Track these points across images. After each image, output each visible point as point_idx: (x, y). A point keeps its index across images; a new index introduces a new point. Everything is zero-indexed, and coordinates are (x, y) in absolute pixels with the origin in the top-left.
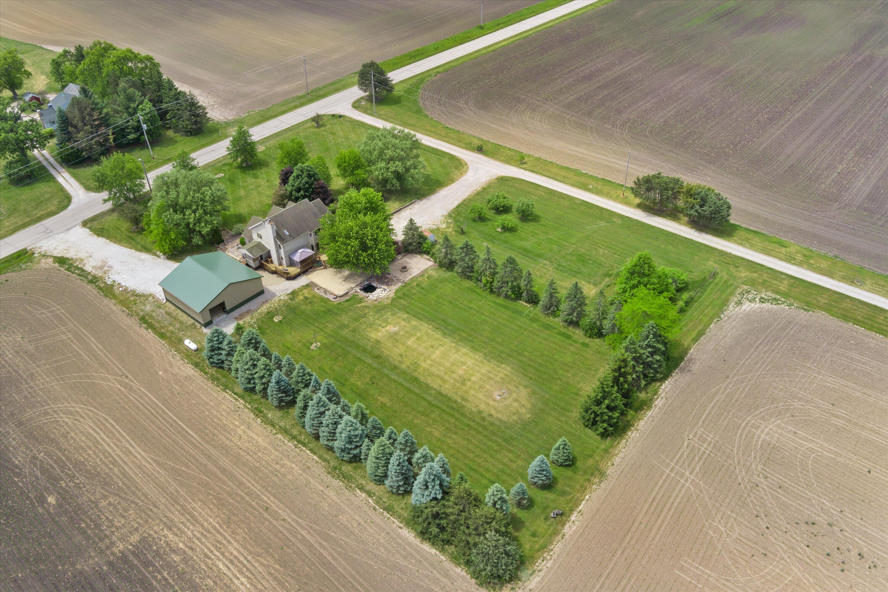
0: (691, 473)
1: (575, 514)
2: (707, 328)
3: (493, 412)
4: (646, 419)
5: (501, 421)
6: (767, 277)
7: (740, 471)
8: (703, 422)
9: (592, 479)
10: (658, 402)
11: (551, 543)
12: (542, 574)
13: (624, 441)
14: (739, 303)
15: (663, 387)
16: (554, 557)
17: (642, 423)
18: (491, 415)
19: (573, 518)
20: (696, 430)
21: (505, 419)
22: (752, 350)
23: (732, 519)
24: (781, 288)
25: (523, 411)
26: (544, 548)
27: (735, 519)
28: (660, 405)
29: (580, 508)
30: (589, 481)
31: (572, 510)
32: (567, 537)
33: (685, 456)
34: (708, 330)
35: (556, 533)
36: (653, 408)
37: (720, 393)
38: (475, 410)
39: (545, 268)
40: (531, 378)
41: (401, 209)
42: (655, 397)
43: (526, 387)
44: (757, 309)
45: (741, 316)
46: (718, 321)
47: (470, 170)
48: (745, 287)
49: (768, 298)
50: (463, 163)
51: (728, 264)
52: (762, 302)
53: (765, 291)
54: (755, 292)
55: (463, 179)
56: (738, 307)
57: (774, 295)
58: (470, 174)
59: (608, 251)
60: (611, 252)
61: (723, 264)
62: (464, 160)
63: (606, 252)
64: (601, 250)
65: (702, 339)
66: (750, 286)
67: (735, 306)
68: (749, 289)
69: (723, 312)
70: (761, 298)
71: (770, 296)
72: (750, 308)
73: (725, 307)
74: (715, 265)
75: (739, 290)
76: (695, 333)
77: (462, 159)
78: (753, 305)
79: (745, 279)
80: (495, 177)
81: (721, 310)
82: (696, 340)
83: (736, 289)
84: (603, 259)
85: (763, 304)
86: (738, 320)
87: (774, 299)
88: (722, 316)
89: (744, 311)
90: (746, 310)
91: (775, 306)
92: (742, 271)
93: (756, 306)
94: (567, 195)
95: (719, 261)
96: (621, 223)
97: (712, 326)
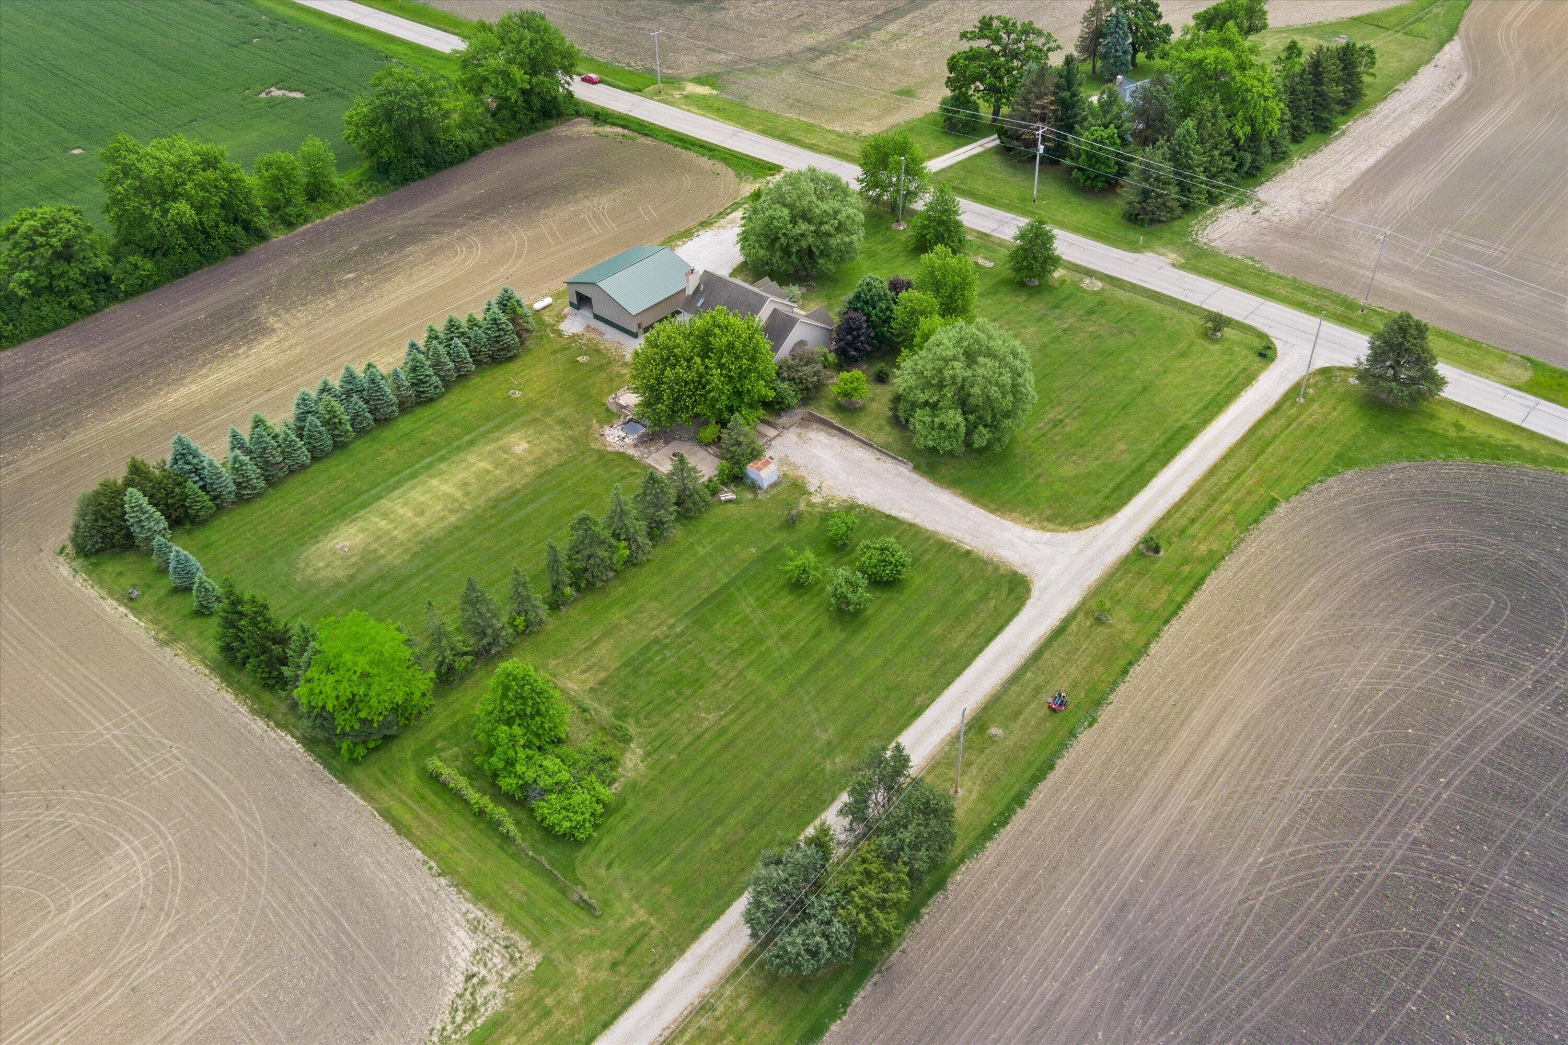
0: (114, 736)
1: (126, 611)
2: (414, 843)
3: (321, 544)
5: (303, 552)
6: (560, 1023)
7: (84, 796)
8: (194, 775)
9: (166, 632)
10: (259, 725)
11: (101, 588)
12: (70, 578)
13: (207, 672)
14: (475, 927)
15: (289, 737)
16: (83, 589)
17: (230, 697)
18: (317, 542)
19: (121, 609)
20: (184, 760)
21: (305, 555)
22: (326, 903)
23: (19, 763)
25: (309, 571)
26: (100, 583)
27: (17, 767)
28: (254, 726)
29: (132, 617)
30: (164, 629)
31: (131, 608)
32: (101, 601)
33: (145, 736)
34: (410, 844)
35: (110, 593)
36: (250, 716)
37: (243, 816)
38: (333, 529)
39: (659, 625)
40: (371, 585)
41: (871, 446)
42: (272, 724)
43: (352, 577)
44: (448, 957)
45: (435, 916)
46: (431, 868)
47: (1048, 535)
48: (533, 960)
49: (477, 996)
50: (1081, 525)
51: (630, 951)
52: (469, 978)
53: (507, 1000)
54: (507, 975)
55: (1007, 524)
56: (468, 921)
57: (488, 1013)
58: (1032, 534)
59: (708, 729)
60: (703, 733)
61: (631, 940)
62: (1098, 526)
63: (706, 724)
64: (712, 717)
65: (387, 826)
66: (532, 972)
67: (471, 916)
68: (521, 965)
69: (456, 886)
70: (483, 982)
71: (485, 1004)
72: (455, 942)
73: (469, 895)
74: (630, 921)
75: (523, 944)
76: (407, 818)
77: (1100, 523)
78: (466, 954)
79: (563, 970)
80: (1022, 571)
81: (461, 884)
82: (386, 814)
83: (528, 938)
84: (678, 715)
85: (462, 978)
86: (423, 906)
87: (474, 1009)
88: (443, 881)
89: (449, 928)
90: (453, 933)
91: (447, 1000)
92: (593, 975)
93: (458, 959)
94: (948, 684)
95: (645, 935)
96: (824, 769)
97: (419, 853)
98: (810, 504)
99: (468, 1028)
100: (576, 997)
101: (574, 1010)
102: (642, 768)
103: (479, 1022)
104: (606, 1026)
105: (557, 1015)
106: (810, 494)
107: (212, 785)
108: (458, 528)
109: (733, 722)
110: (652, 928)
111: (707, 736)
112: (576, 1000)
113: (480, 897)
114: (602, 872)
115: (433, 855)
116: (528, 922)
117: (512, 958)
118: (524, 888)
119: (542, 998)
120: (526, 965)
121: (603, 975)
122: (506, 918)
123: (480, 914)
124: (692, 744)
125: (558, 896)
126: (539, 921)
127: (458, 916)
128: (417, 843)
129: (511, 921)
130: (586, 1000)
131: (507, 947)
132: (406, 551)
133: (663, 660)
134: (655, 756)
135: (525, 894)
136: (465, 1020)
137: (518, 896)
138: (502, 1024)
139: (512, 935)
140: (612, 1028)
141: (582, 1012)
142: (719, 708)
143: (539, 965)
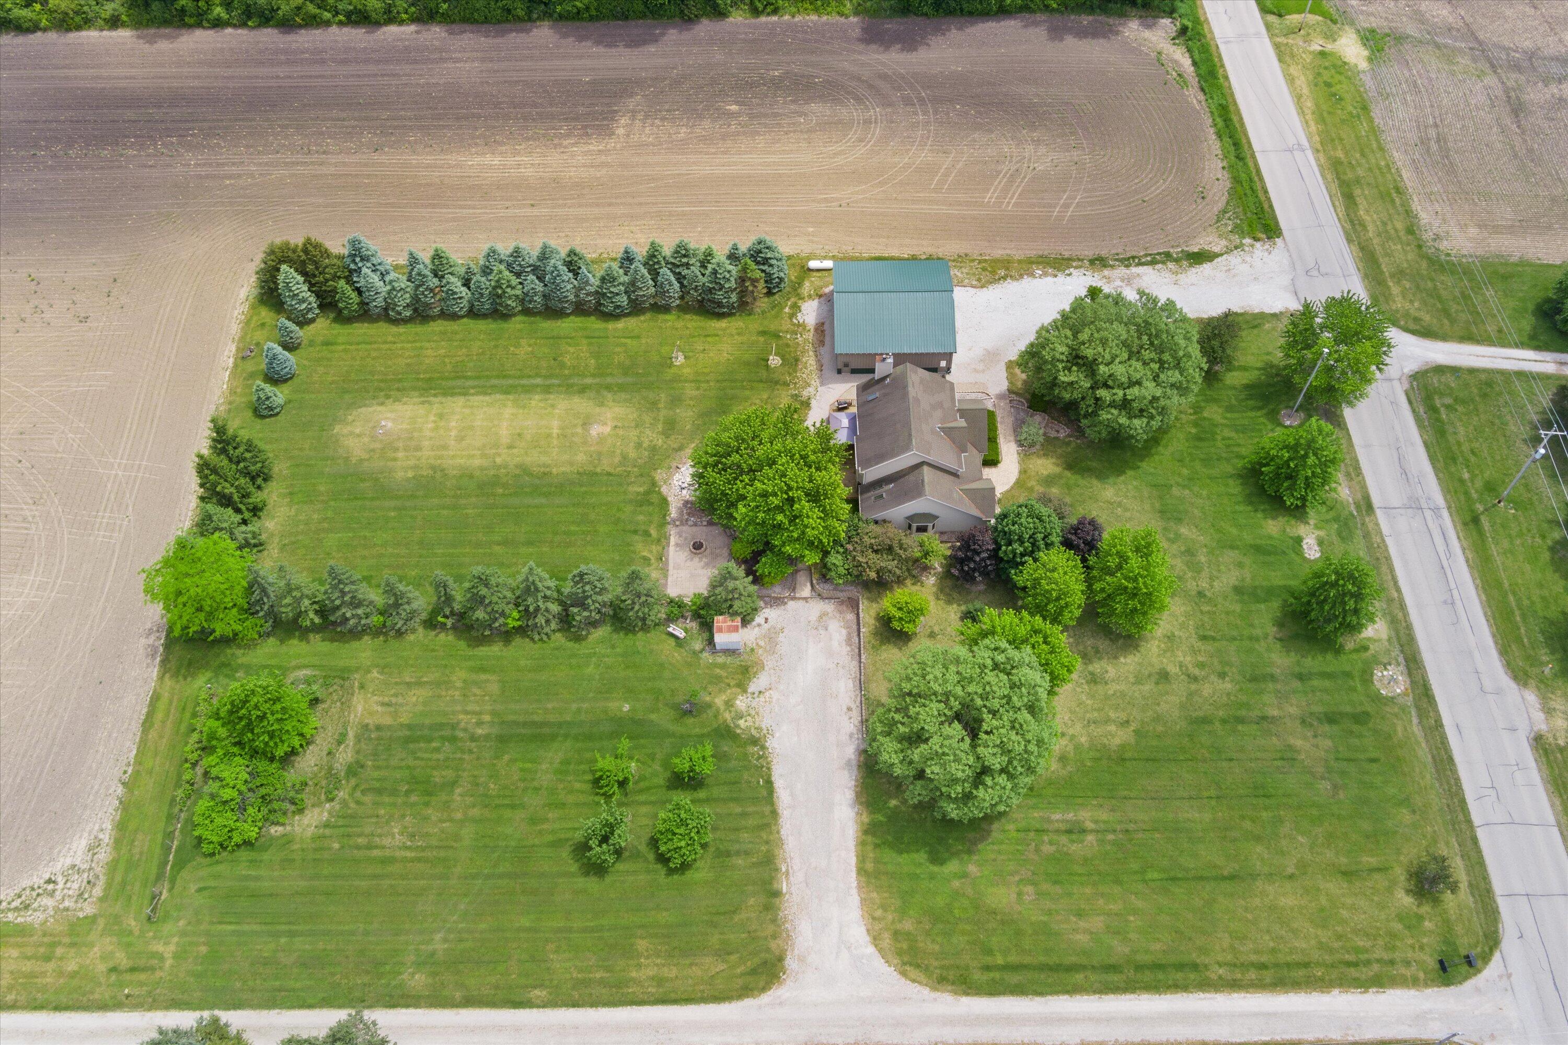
0: (116, 475)
1: (231, 365)
2: (141, 741)
3: (379, 408)
4: (190, 514)
5: (365, 406)
6: (44, 974)
8: (114, 552)
9: (227, 407)
11: (243, 328)
12: (239, 303)
14: (92, 849)
16: (235, 319)
18: (382, 404)
19: (231, 360)
20: (122, 535)
21: (363, 410)
22: (60, 735)
23: (61, 450)
24: (15, 953)
25: (346, 430)
26: (247, 322)
27: (57, 452)
29: (227, 374)
30: (230, 403)
31: (236, 366)
32: (231, 342)
33: (128, 492)
34: (138, 740)
35: (242, 339)
37: (98, 617)
38: (405, 399)
39: (474, 713)
40: (364, 480)
41: (860, 689)
43: (361, 461)
44: (60, 852)
45: (88, 812)
46: (125, 772)
47: (871, 949)
48: (89, 909)
49: (39, 899)
50: (914, 973)
51: (133, 970)
52: (49, 881)
53: (46, 921)
54: (67, 904)
55: (854, 899)
56: (96, 838)
57: (28, 919)
58: (858, 933)
59: (384, 847)
60: (376, 847)
61: (142, 963)
62: (926, 991)
63: (387, 841)
64: (399, 839)
65: (145, 710)
66: (78, 918)
67: (101, 836)
68: (79, 905)
69: (121, 803)
70: (52, 894)
71: (35, 910)
72: (75, 845)
73: (118, 817)
74: (160, 948)
75: (98, 891)
76: (159, 715)
77: (934, 989)
78: (69, 861)
79: (92, 937)
80: (791, 963)
81: (124, 806)
82: (155, 698)
83: (105, 890)
84: (382, 812)
85: (47, 876)
86: (91, 797)
87: (27, 907)
88: (120, 790)
89: (83, 830)
90: (80, 837)
91: (26, 883)
92: (98, 961)
93: (62, 860)
94: (575, 1004)
95: (152, 969)
96: (400, 973)
97: (135, 752)
98: (729, 704)
99: (11, 916)
100: (72, 966)
101: (61, 974)
102: (310, 832)
103: (20, 920)
104: (58, 1008)
105: (50, 966)
106: (745, 691)
107: (111, 573)
108: (471, 477)
109: (404, 860)
110: (161, 968)
111: (376, 853)
112: (69, 969)
113: (121, 827)
114: (193, 888)
115: (138, 762)
116: (118, 878)
117: (81, 894)
118: (145, 849)
119: (59, 943)
120: (81, 909)
121: (102, 967)
122: (112, 861)
123: (107, 840)
124: (358, 847)
125: (152, 877)
126: (123, 884)
127: (97, 827)
128: (143, 742)
129: (112, 867)
130: (73, 975)
131: (89, 882)
132: (416, 467)
133: (437, 750)
134: (328, 832)
135: (141, 853)
136: (16, 909)
137: (136, 851)
138: (24, 936)
139: (101, 877)
140: (58, 1014)
141: (62, 981)
142: (412, 836)
143: (86, 917)
